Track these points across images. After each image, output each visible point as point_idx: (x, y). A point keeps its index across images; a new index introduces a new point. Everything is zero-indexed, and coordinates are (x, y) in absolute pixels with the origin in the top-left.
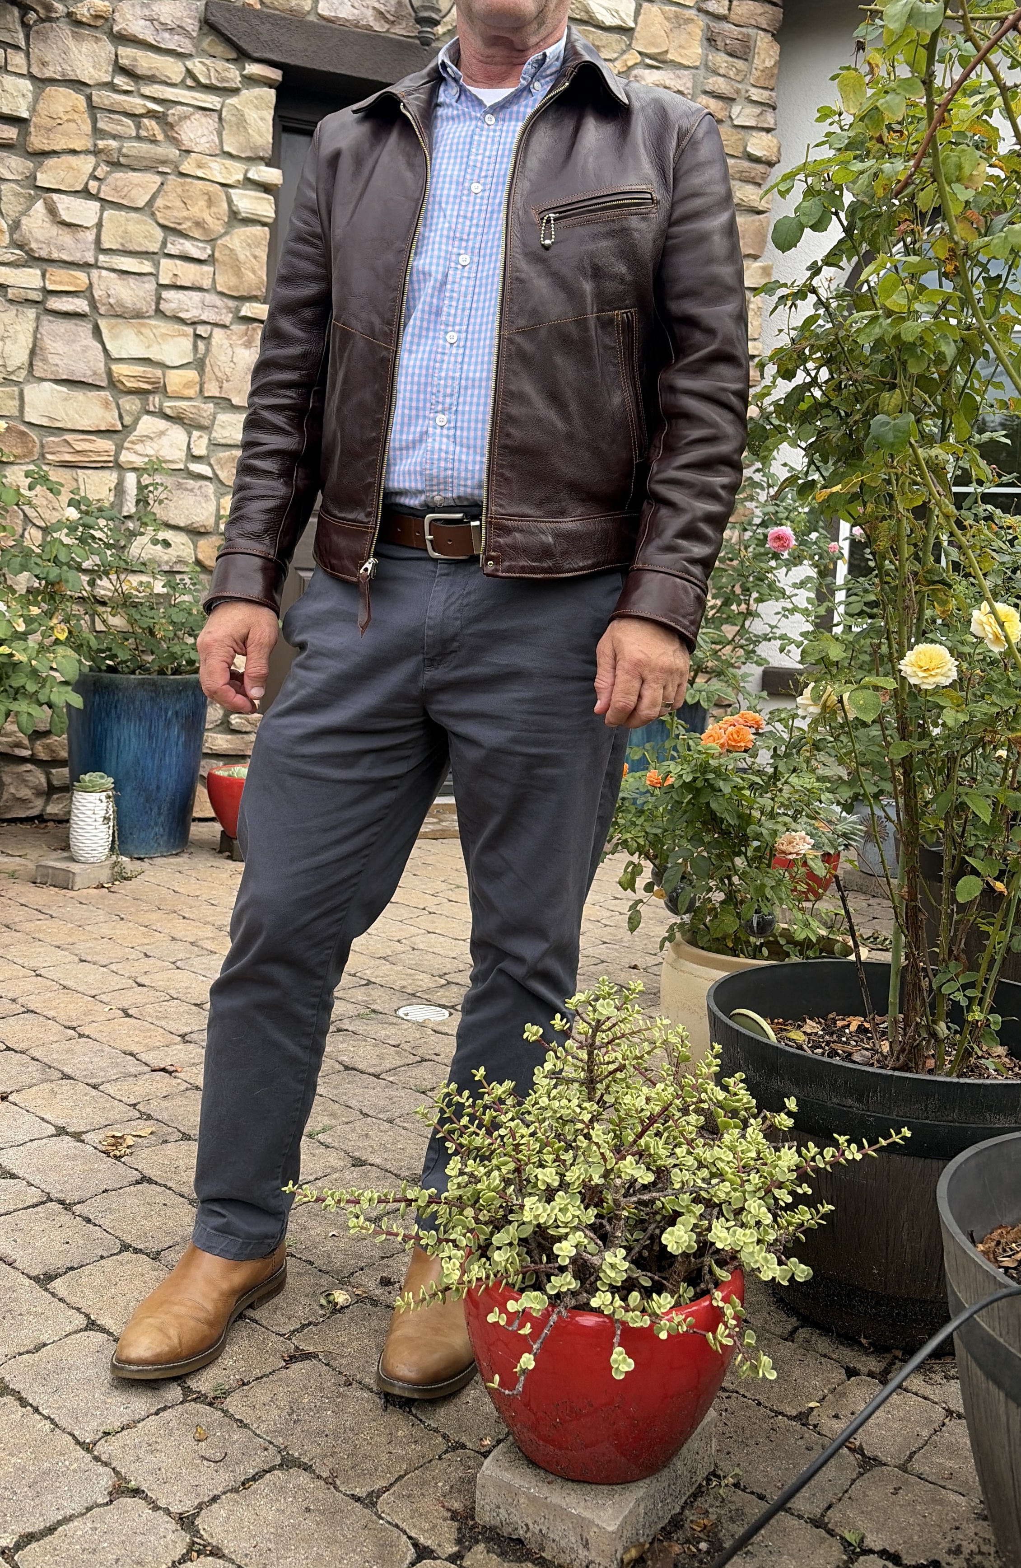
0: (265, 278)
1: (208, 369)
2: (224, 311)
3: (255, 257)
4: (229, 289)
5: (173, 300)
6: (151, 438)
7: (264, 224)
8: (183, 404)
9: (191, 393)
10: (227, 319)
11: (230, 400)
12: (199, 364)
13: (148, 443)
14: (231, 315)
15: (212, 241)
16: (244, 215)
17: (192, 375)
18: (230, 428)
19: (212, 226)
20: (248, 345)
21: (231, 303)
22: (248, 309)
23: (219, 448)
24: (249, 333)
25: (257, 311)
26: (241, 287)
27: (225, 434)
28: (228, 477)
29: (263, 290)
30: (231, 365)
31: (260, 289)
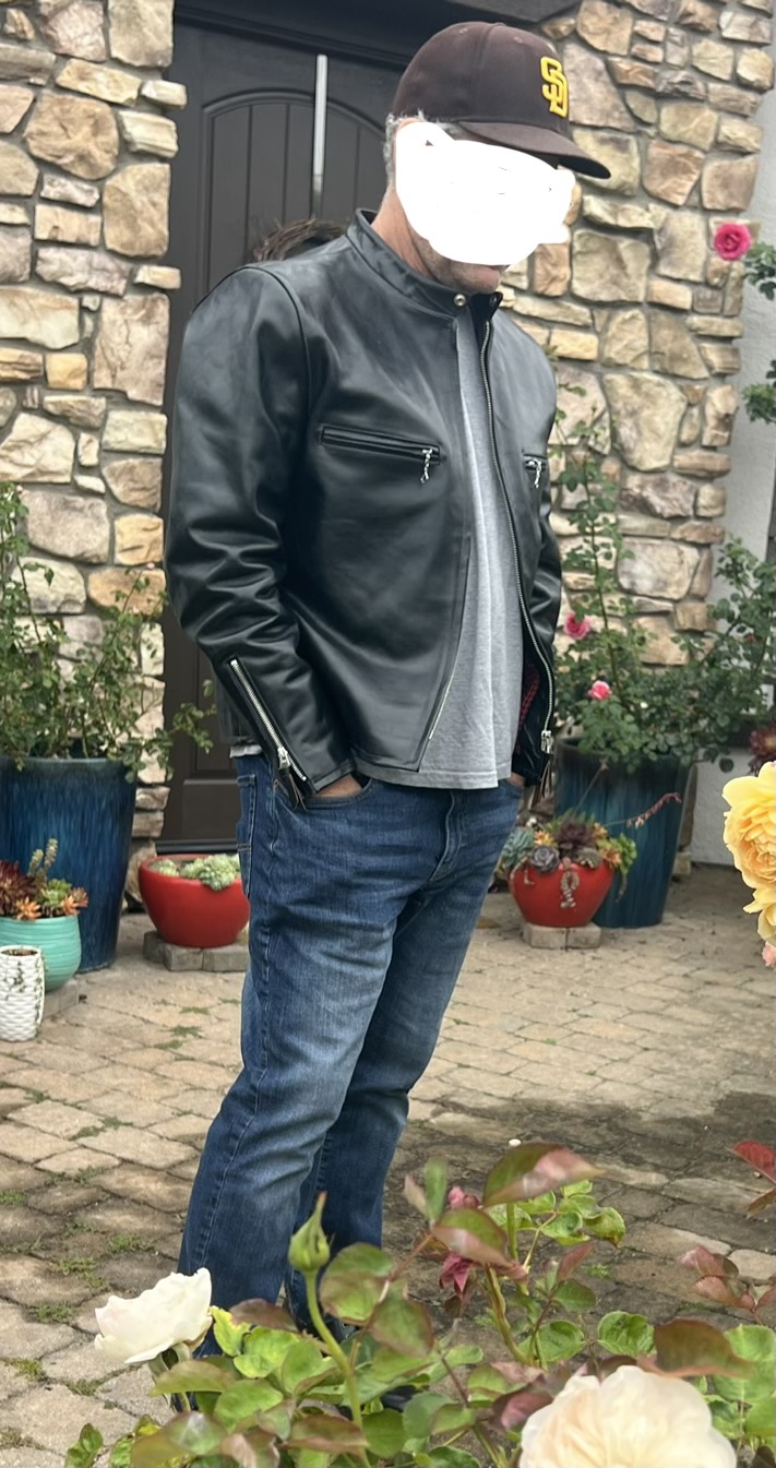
0: (166, 232)
1: (98, 352)
2: (116, 276)
3: (154, 204)
4: (122, 245)
5: (53, 260)
6: (31, 444)
7: (163, 160)
8: (69, 399)
9: (78, 383)
10: (120, 286)
11: (124, 393)
12: (86, 346)
13: (27, 449)
14: (124, 282)
15: (99, 181)
16: (139, 147)
17: (77, 360)
18: (126, 430)
19: (99, 161)
20: (147, 320)
21: (125, 266)
22: (146, 274)
23: (113, 455)
24: (148, 306)
25: (157, 277)
26: (137, 245)
27: (120, 436)
28: (124, 493)
29: (165, 248)
30: (127, 347)
31: (160, 247)
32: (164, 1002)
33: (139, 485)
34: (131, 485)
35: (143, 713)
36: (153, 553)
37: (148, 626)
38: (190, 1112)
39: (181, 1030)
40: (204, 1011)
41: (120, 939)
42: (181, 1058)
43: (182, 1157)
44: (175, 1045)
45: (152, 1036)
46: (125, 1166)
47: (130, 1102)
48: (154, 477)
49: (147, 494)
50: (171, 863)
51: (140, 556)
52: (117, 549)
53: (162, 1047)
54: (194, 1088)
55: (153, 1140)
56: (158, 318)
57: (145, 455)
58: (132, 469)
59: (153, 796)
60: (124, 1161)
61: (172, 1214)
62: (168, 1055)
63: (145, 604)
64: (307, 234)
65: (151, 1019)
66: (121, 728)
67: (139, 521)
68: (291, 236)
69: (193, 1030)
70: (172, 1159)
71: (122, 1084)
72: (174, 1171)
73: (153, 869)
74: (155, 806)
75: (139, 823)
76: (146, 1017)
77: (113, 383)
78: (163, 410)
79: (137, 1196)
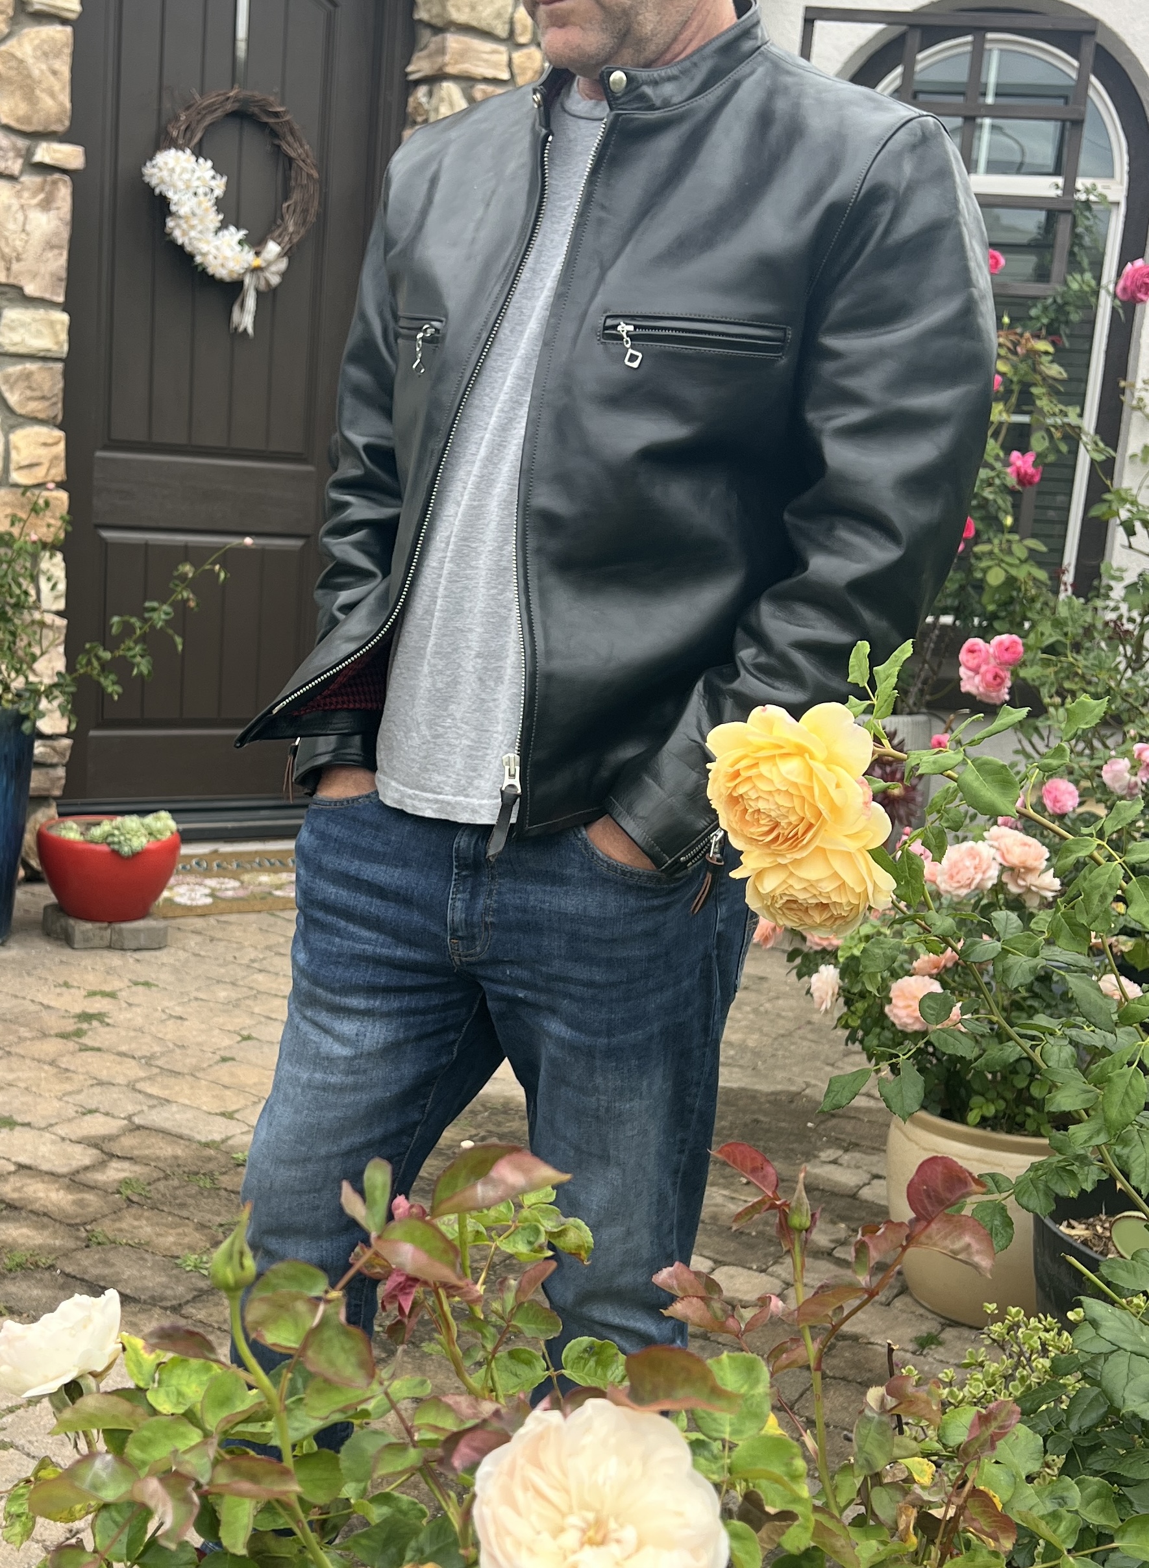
0: (68, 105)
2: (11, 154)
3: (54, 73)
4: (18, 120)
7: (64, 21)
10: (16, 166)
11: (20, 289)
14: (20, 161)
16: (37, 7)
18: (22, 331)
20: (46, 205)
21: (22, 143)
22: (45, 153)
23: (7, 359)
24: (47, 188)
25: (58, 156)
26: (35, 120)
27: (16, 337)
28: (20, 402)
29: (67, 123)
30: (23, 236)
31: (60, 121)
32: (66, 985)
33: (38, 394)
34: (29, 393)
35: (43, 654)
36: (53, 471)
37: (48, 554)
38: (96, 1111)
39: (86, 1017)
40: (112, 995)
41: (17, 913)
42: (85, 1049)
43: (87, 1162)
44: (79, 1033)
45: (54, 1023)
46: (23, 1172)
47: (29, 1099)
48: (54, 385)
49: (47, 404)
50: (75, 826)
51: (39, 475)
52: (12, 466)
53: (63, 1036)
54: (101, 1083)
55: (53, 1142)
56: (59, 203)
57: (44, 359)
58: (28, 376)
59: (54, 749)
60: (21, 1167)
61: (75, 1226)
62: (71, 1045)
63: (45, 530)
64: (229, 107)
65: (52, 1004)
66: (18, 671)
67: (37, 434)
68: (210, 108)
69: (100, 1017)
70: (75, 1164)
71: (19, 1079)
72: (78, 1178)
73: (54, 833)
74: (55, 760)
75: (37, 780)
76: (45, 1002)
77: (8, 276)
78: (65, 307)
79: (36, 1206)
